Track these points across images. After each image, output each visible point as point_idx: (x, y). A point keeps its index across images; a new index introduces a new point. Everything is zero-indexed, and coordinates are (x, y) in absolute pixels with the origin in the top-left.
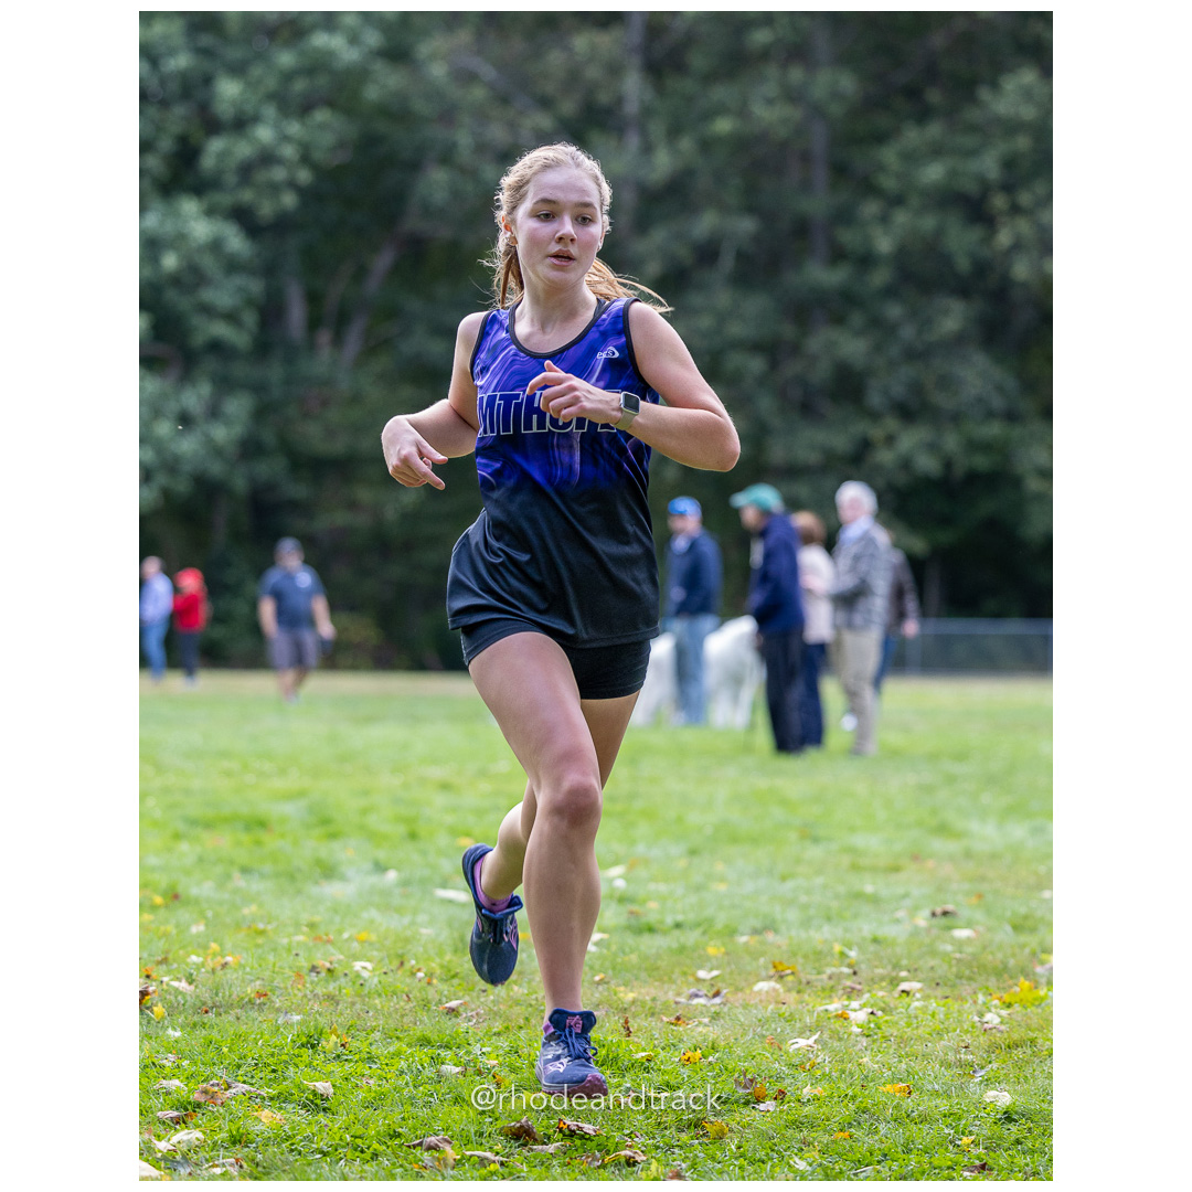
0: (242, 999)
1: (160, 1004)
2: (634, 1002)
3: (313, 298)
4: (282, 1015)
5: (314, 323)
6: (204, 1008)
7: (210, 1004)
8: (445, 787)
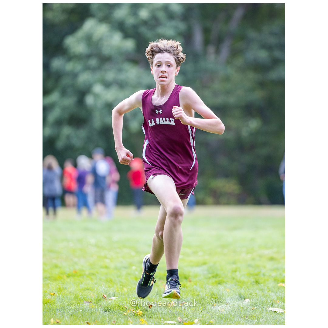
3: (206, 31)
5: (206, 42)
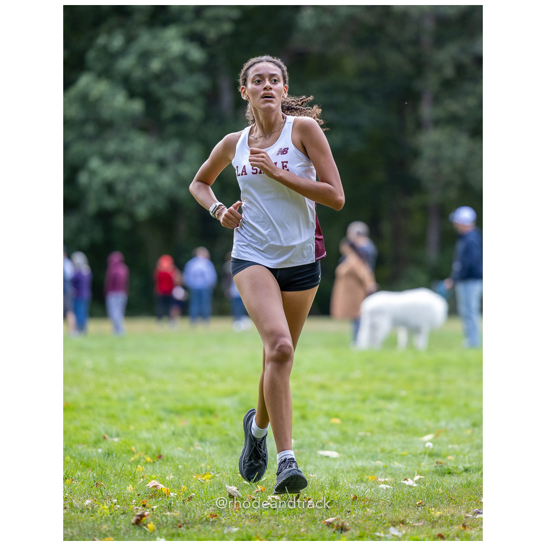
0: (202, 518)
1: (152, 523)
2: (440, 517)
4: (226, 528)
6: (179, 524)
7: (182, 521)
8: (322, 387)
